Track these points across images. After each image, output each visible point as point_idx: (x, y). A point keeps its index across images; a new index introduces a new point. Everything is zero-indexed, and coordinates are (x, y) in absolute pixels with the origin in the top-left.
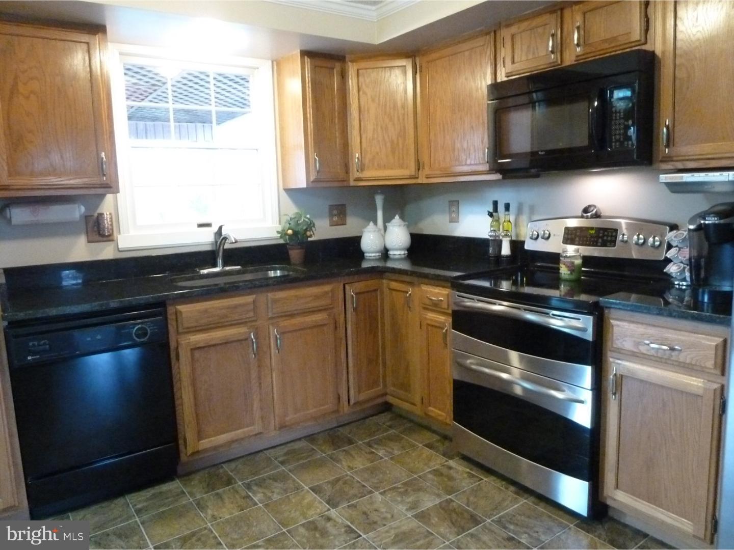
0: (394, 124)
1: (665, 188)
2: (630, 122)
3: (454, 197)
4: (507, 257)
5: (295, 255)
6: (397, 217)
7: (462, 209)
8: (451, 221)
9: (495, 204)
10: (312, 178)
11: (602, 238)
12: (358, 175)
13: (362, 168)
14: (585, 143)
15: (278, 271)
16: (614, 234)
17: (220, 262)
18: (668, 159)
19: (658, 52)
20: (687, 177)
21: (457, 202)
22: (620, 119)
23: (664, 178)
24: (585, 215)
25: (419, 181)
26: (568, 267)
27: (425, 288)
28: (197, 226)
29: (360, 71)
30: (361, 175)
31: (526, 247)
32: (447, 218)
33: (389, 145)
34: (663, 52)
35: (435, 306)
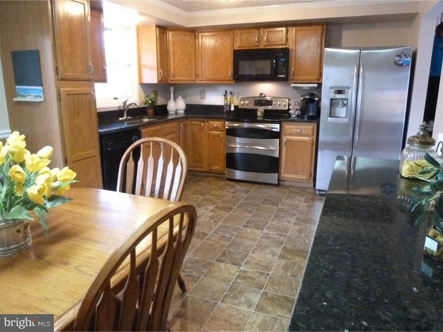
0: (187, 59)
1: (292, 88)
2: (284, 68)
3: (202, 89)
4: (233, 111)
5: (150, 112)
6: (180, 97)
7: (207, 94)
8: (201, 98)
9: (226, 92)
10: (159, 80)
11: (268, 103)
12: (172, 78)
13: (174, 76)
14: (270, 73)
15: (147, 119)
16: (271, 102)
17: (125, 115)
18: (292, 80)
19: (290, 48)
20: (298, 85)
21: (205, 91)
22: (281, 67)
23: (292, 85)
24: (261, 96)
25: (196, 82)
26: (261, 112)
27: (211, 122)
28: (113, 99)
29: (174, 35)
30: (174, 79)
31: (239, 107)
32: (199, 97)
33: (185, 67)
34: (292, 49)
35: (216, 129)
